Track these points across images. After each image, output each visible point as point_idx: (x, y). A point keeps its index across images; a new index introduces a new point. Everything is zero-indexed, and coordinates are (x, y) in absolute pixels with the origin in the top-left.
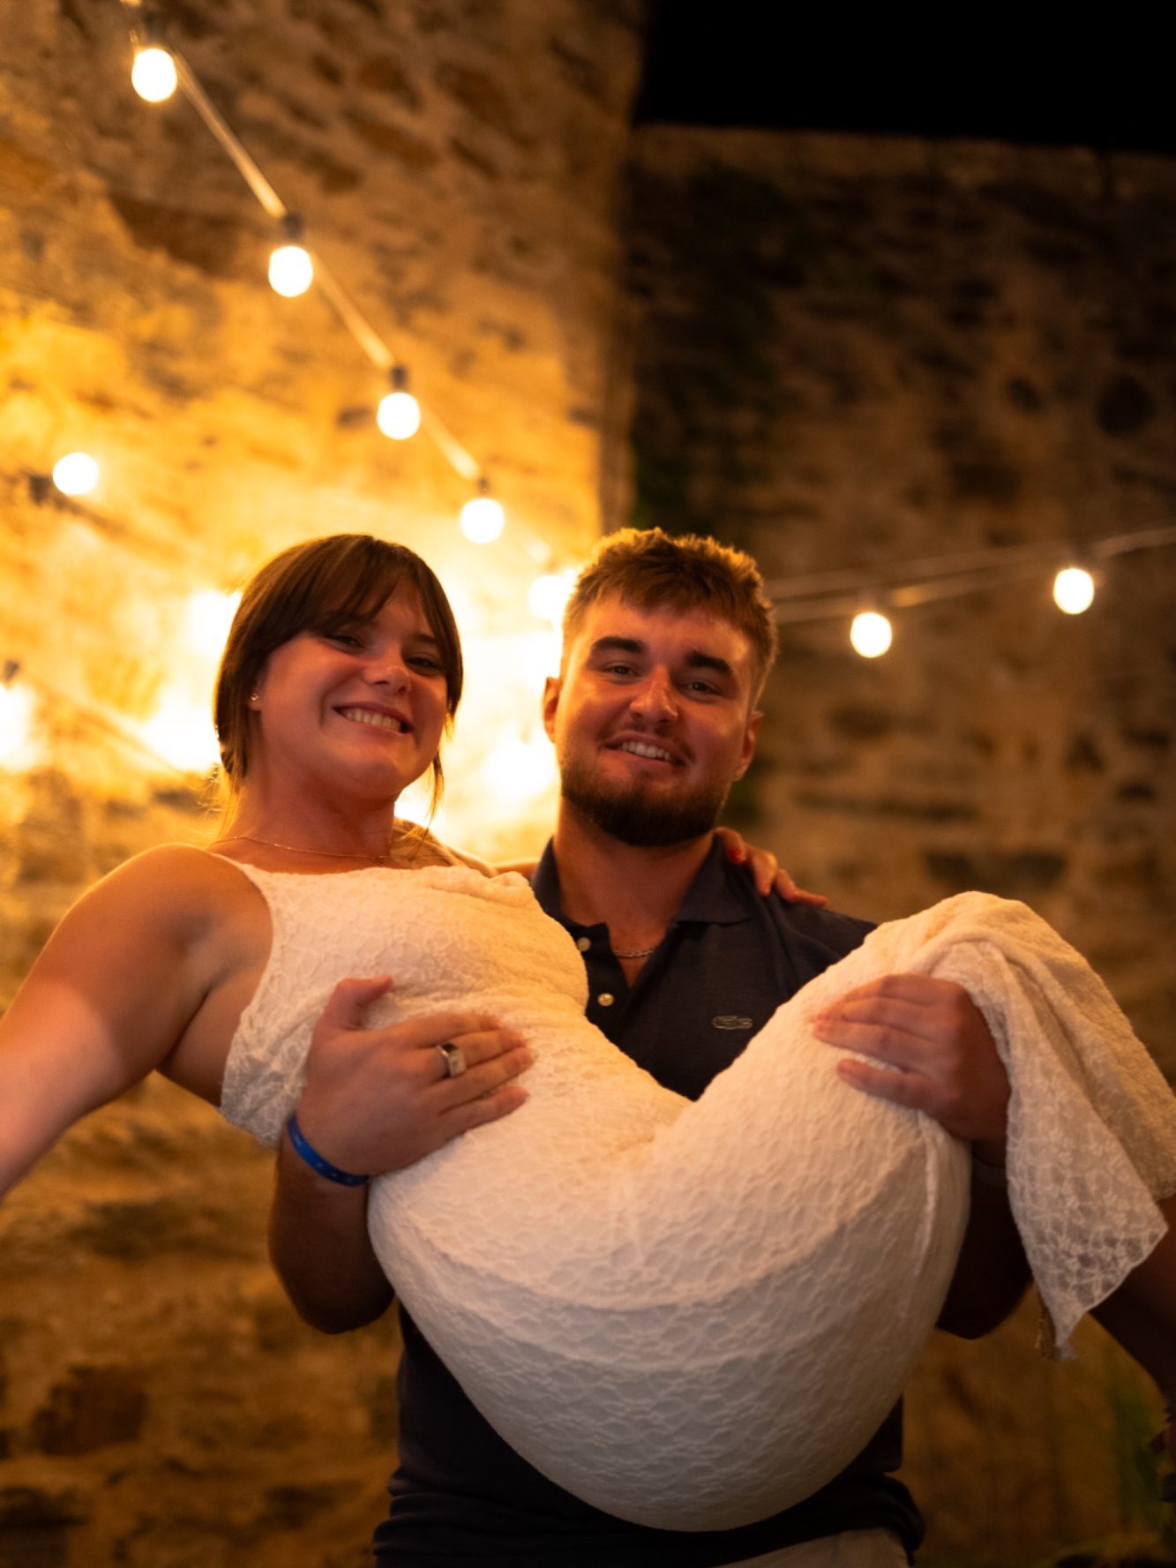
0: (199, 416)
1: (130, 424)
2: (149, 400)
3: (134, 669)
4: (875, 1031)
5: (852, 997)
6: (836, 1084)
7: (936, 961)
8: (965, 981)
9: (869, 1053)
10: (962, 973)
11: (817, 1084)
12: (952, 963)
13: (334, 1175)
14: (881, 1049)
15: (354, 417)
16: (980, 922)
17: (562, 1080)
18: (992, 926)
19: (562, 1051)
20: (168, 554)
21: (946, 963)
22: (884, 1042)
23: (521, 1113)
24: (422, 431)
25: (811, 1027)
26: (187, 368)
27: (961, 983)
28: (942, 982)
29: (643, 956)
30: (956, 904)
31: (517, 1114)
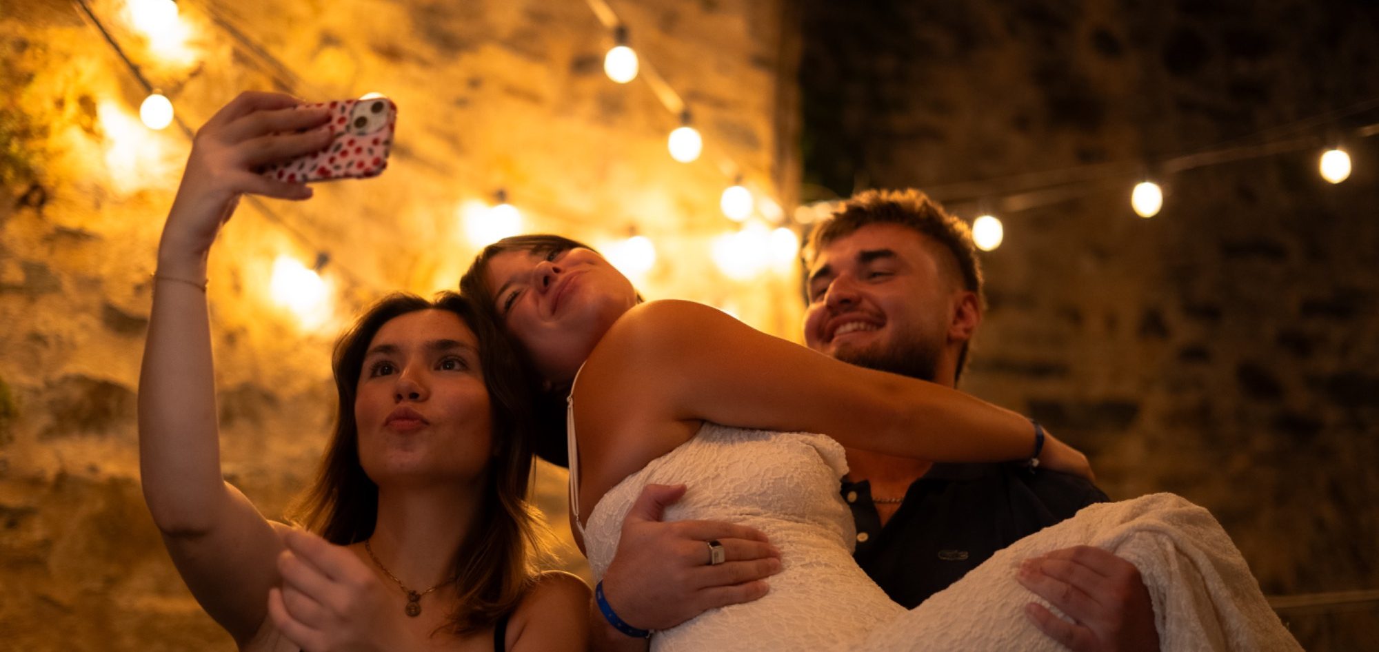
0: (467, 64)
1: (413, 70)
2: (428, 52)
3: (415, 259)
4: (1063, 587)
5: (1052, 555)
6: (1021, 618)
7: (1121, 541)
8: (1140, 564)
9: (1052, 603)
10: (1139, 556)
11: (1006, 614)
12: (1134, 547)
13: (619, 625)
14: (1063, 601)
15: (587, 64)
16: (1164, 519)
17: (803, 581)
18: (1173, 524)
19: (811, 563)
20: (443, 171)
21: (1129, 546)
22: (1066, 597)
23: (765, 601)
24: (640, 76)
25: (1015, 571)
26: (457, 27)
27: (1136, 565)
28: (1123, 561)
29: (895, 502)
30: (1153, 501)
31: (761, 601)
